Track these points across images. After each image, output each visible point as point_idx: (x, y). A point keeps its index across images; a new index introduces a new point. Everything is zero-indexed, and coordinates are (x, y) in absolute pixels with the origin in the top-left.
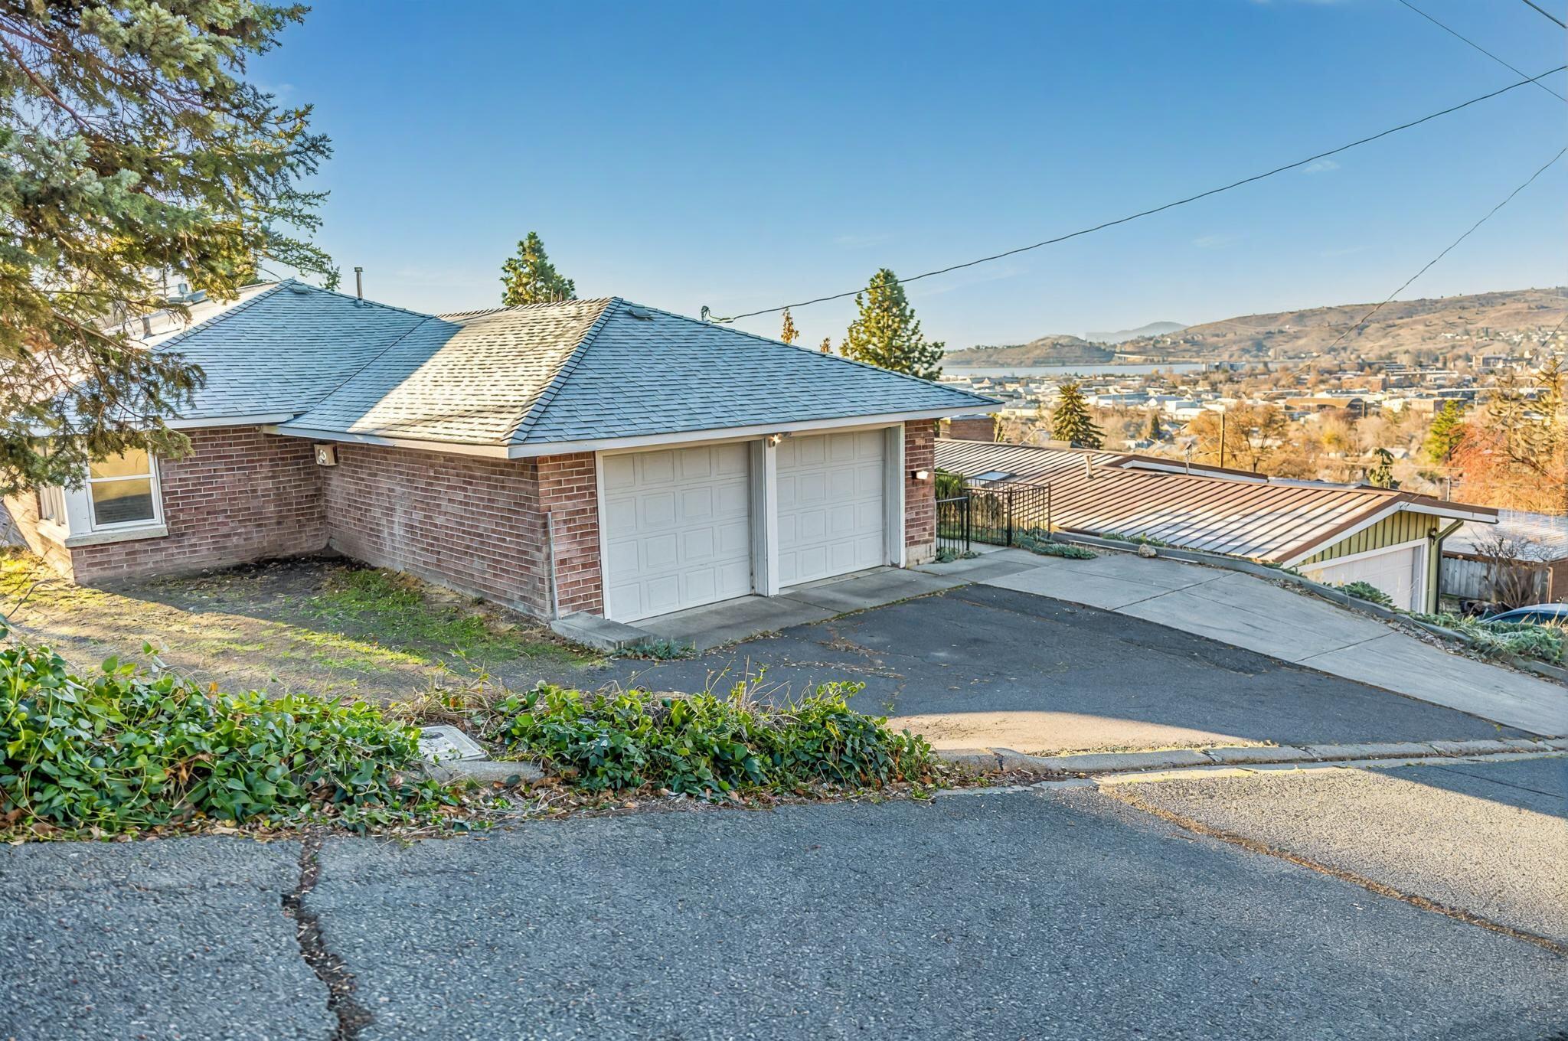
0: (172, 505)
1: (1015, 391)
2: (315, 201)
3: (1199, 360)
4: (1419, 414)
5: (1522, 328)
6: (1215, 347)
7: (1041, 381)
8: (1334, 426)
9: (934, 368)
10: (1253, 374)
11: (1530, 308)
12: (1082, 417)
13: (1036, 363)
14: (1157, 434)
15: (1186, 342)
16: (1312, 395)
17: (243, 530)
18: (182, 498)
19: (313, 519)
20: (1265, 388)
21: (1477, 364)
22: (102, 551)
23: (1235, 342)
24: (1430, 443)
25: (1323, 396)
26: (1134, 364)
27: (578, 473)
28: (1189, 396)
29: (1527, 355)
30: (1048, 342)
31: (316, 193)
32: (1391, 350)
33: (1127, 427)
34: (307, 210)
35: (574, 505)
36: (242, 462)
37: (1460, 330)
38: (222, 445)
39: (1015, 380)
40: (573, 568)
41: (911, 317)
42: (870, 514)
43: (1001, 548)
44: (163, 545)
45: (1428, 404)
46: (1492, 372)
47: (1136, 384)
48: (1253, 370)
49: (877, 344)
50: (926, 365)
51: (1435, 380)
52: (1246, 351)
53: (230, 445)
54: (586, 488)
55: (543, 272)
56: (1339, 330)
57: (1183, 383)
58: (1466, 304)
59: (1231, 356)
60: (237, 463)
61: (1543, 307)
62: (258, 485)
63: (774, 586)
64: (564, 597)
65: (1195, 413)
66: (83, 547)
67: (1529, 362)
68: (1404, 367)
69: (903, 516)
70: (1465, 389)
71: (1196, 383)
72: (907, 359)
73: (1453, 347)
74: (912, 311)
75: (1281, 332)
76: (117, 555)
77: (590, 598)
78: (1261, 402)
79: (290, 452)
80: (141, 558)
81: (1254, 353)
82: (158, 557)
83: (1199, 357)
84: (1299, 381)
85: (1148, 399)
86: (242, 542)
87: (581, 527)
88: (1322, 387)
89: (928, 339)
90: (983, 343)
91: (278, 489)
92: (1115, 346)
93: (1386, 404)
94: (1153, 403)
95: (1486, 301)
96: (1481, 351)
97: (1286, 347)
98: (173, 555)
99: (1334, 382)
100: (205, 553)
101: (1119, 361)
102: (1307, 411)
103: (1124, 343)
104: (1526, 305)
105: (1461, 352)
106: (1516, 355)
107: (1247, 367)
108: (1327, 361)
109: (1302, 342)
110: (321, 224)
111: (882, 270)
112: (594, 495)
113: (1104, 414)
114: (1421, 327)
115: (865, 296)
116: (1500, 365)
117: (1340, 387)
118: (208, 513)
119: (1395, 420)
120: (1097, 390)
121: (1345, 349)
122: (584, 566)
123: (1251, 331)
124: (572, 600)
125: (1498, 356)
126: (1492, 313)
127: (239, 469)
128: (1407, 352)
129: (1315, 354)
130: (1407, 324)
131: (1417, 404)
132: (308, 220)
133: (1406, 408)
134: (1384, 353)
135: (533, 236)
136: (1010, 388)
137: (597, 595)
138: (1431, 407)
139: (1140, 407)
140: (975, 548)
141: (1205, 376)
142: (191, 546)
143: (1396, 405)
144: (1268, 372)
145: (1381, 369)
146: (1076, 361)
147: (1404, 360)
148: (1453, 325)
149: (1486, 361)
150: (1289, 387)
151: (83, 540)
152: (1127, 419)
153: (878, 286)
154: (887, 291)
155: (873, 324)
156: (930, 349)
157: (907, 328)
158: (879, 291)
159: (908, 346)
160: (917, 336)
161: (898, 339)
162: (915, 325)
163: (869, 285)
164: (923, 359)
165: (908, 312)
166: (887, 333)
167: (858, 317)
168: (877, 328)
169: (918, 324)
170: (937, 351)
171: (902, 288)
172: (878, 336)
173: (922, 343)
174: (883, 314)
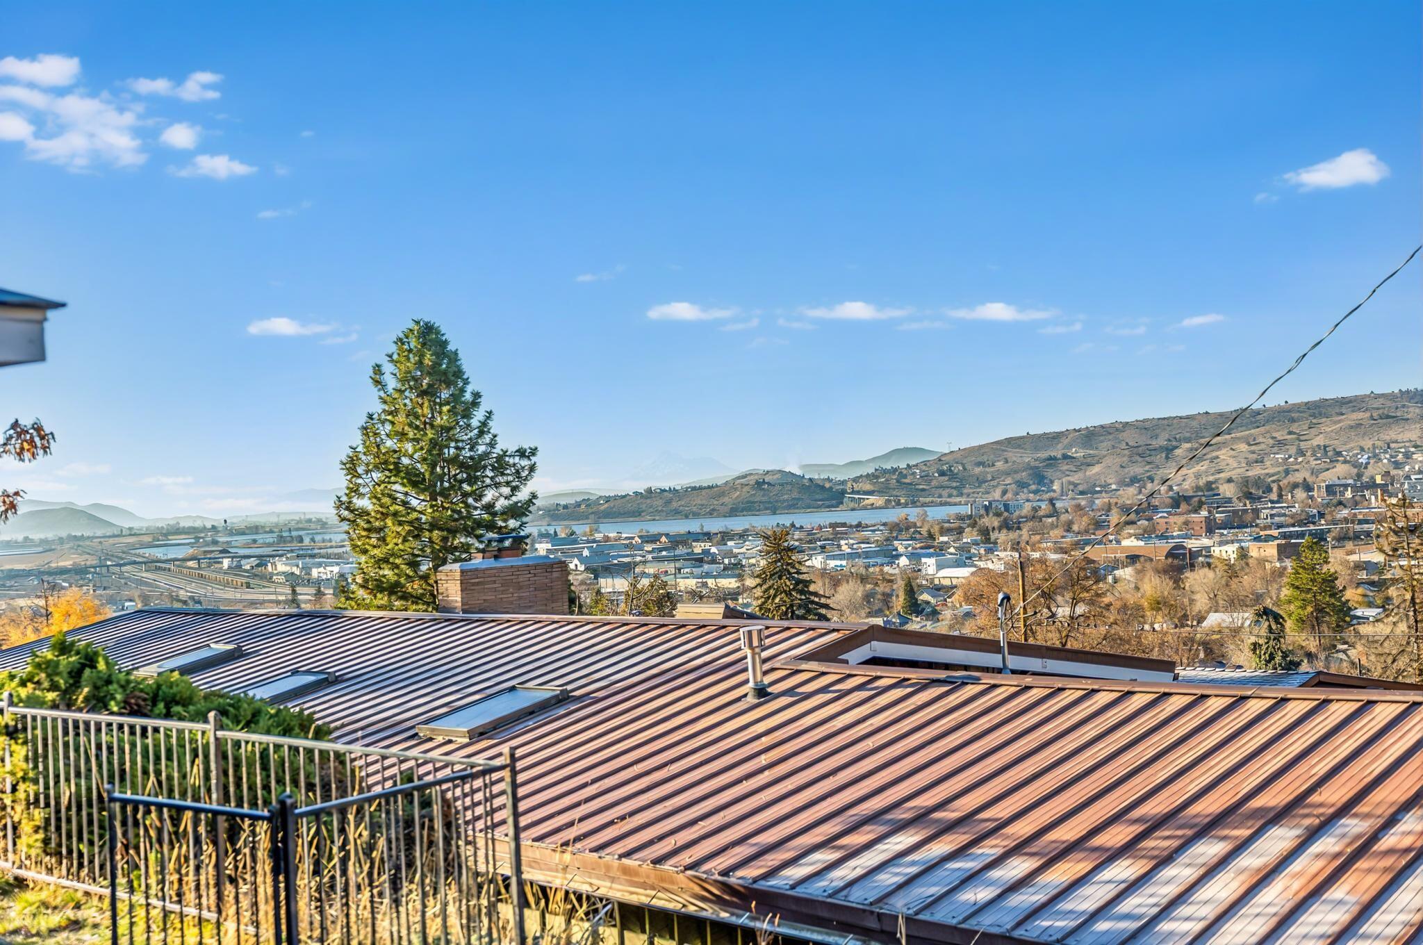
1: (705, 552)
3: (963, 500)
4: (1262, 562)
5: (1367, 444)
6: (981, 481)
7: (743, 536)
8: (1153, 586)
9: (523, 495)
10: (1034, 516)
11: (1372, 418)
12: (799, 582)
13: (734, 512)
14: (915, 607)
15: (942, 474)
16: (1118, 542)
20: (1056, 533)
21: (1320, 496)
23: (1008, 474)
24: (1290, 602)
25: (1130, 543)
26: (872, 507)
28: (952, 550)
29: (1379, 480)
30: (752, 481)
32: (1211, 478)
33: (868, 597)
37: (1293, 450)
39: (708, 536)
41: (475, 405)
45: (1271, 550)
46: (1340, 503)
47: (878, 536)
48: (1035, 509)
49: (411, 454)
50: (506, 491)
51: (1272, 516)
52: (1022, 485)
56: (1142, 453)
57: (943, 532)
58: (1295, 415)
59: (1004, 492)
61: (1388, 417)
65: (964, 572)
67: (1384, 487)
68: (1229, 500)
70: (1312, 527)
71: (960, 531)
72: (471, 480)
73: (1287, 472)
74: (477, 395)
75: (1065, 457)
78: (1053, 556)
81: (1033, 487)
83: (961, 495)
84: (1098, 525)
85: (898, 556)
88: (1130, 530)
89: (507, 442)
90: (657, 484)
92: (844, 482)
93: (1216, 551)
94: (903, 561)
95: (1318, 410)
96: (1322, 476)
97: (1075, 478)
99: (1144, 523)
101: (852, 505)
102: (1115, 565)
103: (856, 480)
104: (1368, 415)
105: (1298, 477)
106: (1365, 479)
107: (1028, 506)
108: (1130, 495)
109: (1096, 469)
111: (417, 323)
113: (836, 580)
114: (1243, 447)
115: (388, 368)
116: (1349, 494)
117: (1154, 530)
119: (1232, 572)
120: (823, 547)
121: (1151, 479)
123: (1027, 457)
125: (1343, 482)
126: (1328, 427)
128: (1230, 480)
129: (1114, 487)
130: (1224, 443)
131: (1254, 551)
133: (1243, 554)
134: (1202, 482)
136: (698, 548)
138: (1274, 552)
139: (886, 569)
141: (972, 521)
143: (1229, 552)
144: (1055, 513)
145: (1201, 504)
146: (792, 506)
147: (1227, 490)
148: (1281, 444)
149: (1330, 489)
150: (1087, 531)
152: (869, 586)
153: (410, 351)
154: (428, 360)
155: (401, 418)
156: (511, 461)
157: (469, 425)
158: (413, 359)
159: (471, 458)
160: (487, 438)
161: (453, 444)
162: (482, 419)
163: (393, 348)
164: (500, 479)
165: (468, 396)
166: (430, 434)
167: (378, 408)
168: (410, 425)
169: (488, 418)
170: (525, 462)
171: (456, 353)
172: (414, 440)
173: (498, 450)
174: (420, 401)
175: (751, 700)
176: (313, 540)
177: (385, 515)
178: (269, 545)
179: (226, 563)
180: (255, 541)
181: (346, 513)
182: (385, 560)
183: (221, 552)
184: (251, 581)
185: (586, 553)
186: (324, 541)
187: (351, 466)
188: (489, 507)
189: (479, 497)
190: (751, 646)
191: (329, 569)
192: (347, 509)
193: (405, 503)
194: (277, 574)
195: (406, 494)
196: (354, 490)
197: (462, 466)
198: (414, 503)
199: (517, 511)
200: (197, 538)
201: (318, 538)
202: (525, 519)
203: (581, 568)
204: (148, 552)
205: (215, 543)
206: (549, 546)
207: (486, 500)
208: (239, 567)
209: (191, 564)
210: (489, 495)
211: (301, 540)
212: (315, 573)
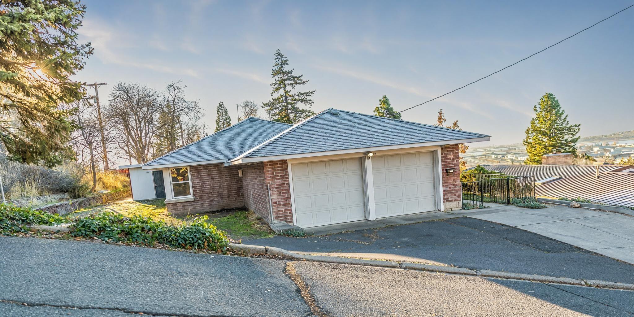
0: (195, 191)
2: (310, 94)
9: (576, 137)
17: (217, 199)
18: (198, 188)
19: (239, 196)
22: (175, 205)
27: (280, 170)
31: (311, 92)
34: (308, 98)
35: (280, 182)
36: (216, 176)
38: (210, 171)
40: (280, 205)
41: (563, 113)
42: (428, 188)
43: (505, 205)
44: (193, 203)
49: (544, 128)
50: (571, 136)
53: (212, 171)
54: (284, 176)
55: (389, 111)
60: (214, 177)
62: (221, 184)
63: (373, 217)
64: (276, 216)
66: (170, 204)
69: (442, 189)
72: (561, 134)
76: (180, 206)
77: (287, 216)
79: (231, 173)
80: (186, 208)
82: (192, 207)
86: (217, 203)
87: (282, 190)
89: (572, 123)
91: (228, 185)
98: (196, 207)
100: (205, 206)
110: (313, 103)
111: (547, 94)
112: (287, 178)
115: (538, 106)
118: (206, 193)
122: (284, 205)
124: (280, 217)
127: (215, 179)
132: (309, 102)
135: (385, 97)
137: (290, 216)
140: (485, 204)
142: (201, 204)
151: (170, 202)
153: (544, 101)
154: (549, 103)
155: (541, 119)
156: (573, 128)
157: (561, 119)
158: (545, 103)
159: (561, 128)
160: (566, 122)
161: (556, 124)
162: (565, 117)
163: (540, 101)
164: (569, 133)
165: (561, 111)
166: (549, 122)
167: (535, 116)
168: (544, 120)
169: (567, 117)
170: (577, 128)
171: (557, 101)
172: (544, 124)
173: (569, 125)
174: (547, 114)
175: (596, 178)
176: (519, 149)
177: (536, 144)
178: (505, 151)
179: (493, 156)
180: (501, 150)
181: (526, 143)
182: (536, 155)
183: (492, 153)
184: (501, 161)
185: (612, 150)
186: (522, 149)
187: (527, 132)
188: (566, 140)
189: (563, 137)
190: (596, 168)
191: (523, 157)
192: (527, 142)
193: (542, 140)
194: (508, 159)
195: (542, 138)
196: (528, 138)
197: (559, 130)
198: (544, 140)
199: (574, 141)
200: (485, 150)
201: (520, 148)
202: (576, 143)
203: (610, 155)
204: (472, 154)
205: (490, 151)
206: (599, 149)
207: (565, 139)
208: (497, 157)
209: (484, 157)
210: (566, 137)
211: (515, 149)
212: (519, 159)
